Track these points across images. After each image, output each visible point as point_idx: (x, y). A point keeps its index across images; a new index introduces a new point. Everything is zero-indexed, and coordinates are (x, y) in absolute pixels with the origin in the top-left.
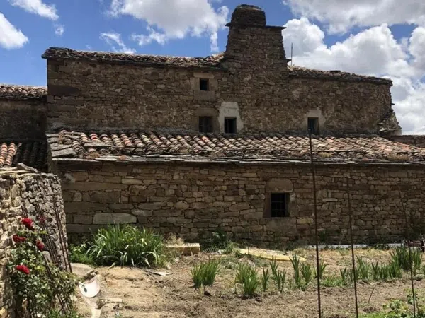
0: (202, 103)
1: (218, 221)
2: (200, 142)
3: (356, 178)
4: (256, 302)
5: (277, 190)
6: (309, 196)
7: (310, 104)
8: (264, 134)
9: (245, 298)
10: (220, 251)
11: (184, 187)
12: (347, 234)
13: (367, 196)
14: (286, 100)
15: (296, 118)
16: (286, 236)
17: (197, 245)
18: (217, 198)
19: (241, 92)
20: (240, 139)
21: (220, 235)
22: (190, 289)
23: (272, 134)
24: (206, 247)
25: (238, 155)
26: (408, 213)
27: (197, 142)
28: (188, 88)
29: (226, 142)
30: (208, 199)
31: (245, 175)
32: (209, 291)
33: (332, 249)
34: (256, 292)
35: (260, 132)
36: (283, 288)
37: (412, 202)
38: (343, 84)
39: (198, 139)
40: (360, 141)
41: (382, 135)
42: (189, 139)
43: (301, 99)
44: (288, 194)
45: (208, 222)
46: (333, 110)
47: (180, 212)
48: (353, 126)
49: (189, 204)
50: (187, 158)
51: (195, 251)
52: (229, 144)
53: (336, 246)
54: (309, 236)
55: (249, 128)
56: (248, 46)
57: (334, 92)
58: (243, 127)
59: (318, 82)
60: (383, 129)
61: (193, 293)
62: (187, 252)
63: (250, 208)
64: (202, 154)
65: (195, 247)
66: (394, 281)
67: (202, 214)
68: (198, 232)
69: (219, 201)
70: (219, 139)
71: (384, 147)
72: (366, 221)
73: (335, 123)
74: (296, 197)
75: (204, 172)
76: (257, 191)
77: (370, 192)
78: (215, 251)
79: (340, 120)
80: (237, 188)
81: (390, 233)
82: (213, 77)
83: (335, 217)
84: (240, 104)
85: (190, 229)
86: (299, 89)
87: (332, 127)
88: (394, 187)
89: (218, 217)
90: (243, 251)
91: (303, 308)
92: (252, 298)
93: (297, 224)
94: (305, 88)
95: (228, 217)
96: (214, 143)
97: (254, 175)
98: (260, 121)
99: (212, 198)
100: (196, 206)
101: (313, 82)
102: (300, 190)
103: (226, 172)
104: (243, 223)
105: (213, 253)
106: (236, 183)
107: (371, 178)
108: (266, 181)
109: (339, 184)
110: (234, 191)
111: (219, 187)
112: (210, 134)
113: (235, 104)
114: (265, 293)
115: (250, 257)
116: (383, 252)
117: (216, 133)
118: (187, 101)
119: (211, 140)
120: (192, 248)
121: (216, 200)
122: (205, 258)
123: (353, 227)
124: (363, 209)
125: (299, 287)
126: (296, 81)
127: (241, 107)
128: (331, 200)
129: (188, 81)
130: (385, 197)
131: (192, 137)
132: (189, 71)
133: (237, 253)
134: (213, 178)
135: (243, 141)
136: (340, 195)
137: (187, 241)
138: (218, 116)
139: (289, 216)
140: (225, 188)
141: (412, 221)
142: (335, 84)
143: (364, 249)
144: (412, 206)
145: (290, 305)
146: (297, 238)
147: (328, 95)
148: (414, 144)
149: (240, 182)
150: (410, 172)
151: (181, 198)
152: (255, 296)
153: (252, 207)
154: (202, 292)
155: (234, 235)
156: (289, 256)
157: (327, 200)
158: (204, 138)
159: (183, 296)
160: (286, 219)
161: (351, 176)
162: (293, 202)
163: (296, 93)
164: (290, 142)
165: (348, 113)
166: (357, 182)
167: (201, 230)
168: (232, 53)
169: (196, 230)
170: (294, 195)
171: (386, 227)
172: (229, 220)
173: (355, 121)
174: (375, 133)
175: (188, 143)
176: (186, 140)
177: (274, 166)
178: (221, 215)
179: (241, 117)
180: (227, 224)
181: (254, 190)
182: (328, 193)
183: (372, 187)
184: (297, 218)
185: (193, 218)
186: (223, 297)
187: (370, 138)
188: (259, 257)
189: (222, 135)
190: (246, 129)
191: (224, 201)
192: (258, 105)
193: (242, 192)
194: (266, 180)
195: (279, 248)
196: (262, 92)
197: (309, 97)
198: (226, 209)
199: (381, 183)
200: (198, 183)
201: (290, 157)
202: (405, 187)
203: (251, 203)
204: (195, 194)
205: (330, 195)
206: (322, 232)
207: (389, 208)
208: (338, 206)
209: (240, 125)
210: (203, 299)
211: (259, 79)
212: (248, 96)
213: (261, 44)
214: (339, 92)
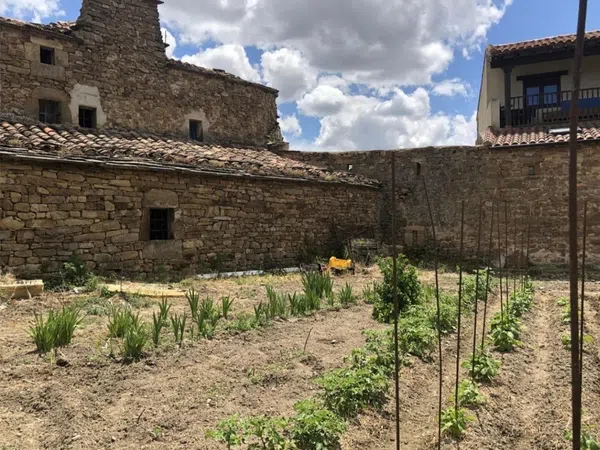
0: (44, 81)
1: (73, 246)
2: (42, 134)
3: (251, 193)
4: (147, 367)
5: (158, 205)
6: (199, 213)
7: (192, 103)
8: (135, 133)
9: (127, 362)
10: (76, 289)
11: (15, 196)
12: (241, 259)
13: (262, 215)
14: (163, 95)
15: (176, 118)
16: (169, 264)
17: (40, 282)
18: (71, 212)
19: (103, 75)
20: (102, 136)
21: (77, 266)
22: (29, 357)
23: (145, 135)
24: (53, 284)
25: (102, 154)
26: (303, 234)
27: (36, 134)
28: (21, 56)
29: (83, 137)
30: (56, 215)
31: (113, 182)
32: (64, 357)
33: (226, 278)
34: (144, 350)
35: (129, 131)
36: (182, 339)
37: (307, 222)
38: (229, 85)
39: (37, 130)
40: (249, 152)
41: (270, 148)
42: (23, 129)
43: (181, 96)
44: (172, 211)
45: (56, 248)
46: (218, 114)
47: (9, 233)
48: (241, 136)
49: (25, 221)
50: (20, 152)
51: (35, 291)
52: (88, 140)
53: (229, 274)
54: (198, 263)
55: (115, 124)
56: (113, 15)
57: (219, 93)
58: (105, 121)
59: (202, 78)
60: (270, 143)
61: (37, 363)
62: (22, 294)
63: (121, 228)
64: (47, 148)
65: (35, 286)
66: (313, 314)
67: (46, 237)
68: (40, 263)
69: (75, 218)
70: (71, 133)
71: (275, 161)
72: (261, 244)
73: (220, 130)
74: (182, 214)
75: (51, 175)
76: (131, 205)
77: (266, 210)
78: (68, 290)
79: (226, 128)
80: (102, 199)
81: (285, 257)
82: (61, 47)
83: (228, 238)
84: (101, 89)
85: (26, 258)
86: (178, 83)
87: (217, 134)
88: (290, 205)
89: (72, 241)
90: (112, 287)
91: (221, 369)
92: (137, 361)
93: (183, 248)
94: (186, 82)
95: (88, 241)
96: (63, 136)
97: (127, 183)
98: (129, 117)
99: (63, 213)
100: (36, 224)
101: (196, 77)
102: (186, 206)
103: (84, 176)
104: (111, 249)
105: (64, 293)
106: (101, 193)
107: (267, 194)
108: (143, 192)
109: (233, 199)
110: (98, 204)
111: (74, 198)
112: (58, 126)
113: (95, 90)
114: (157, 350)
115: (123, 295)
116: (282, 278)
117: (67, 124)
118: (20, 74)
119: (60, 134)
120: (29, 288)
121: (69, 216)
122: (52, 302)
123: (248, 250)
124: (259, 230)
125: (204, 335)
126: (175, 72)
127: (103, 94)
128: (224, 218)
129: (21, 47)
130: (281, 216)
131: (27, 127)
132: (23, 32)
133: (103, 291)
134: (65, 185)
135: (107, 139)
136: (233, 213)
137: (20, 277)
138: (69, 102)
139: (172, 238)
140: (84, 199)
141: (306, 241)
142: (220, 83)
143: (261, 275)
144: (306, 226)
145: (199, 366)
146: (183, 266)
147: (213, 95)
148: (302, 160)
149: (106, 192)
150: (306, 189)
151: (9, 213)
152: (142, 357)
153: (124, 227)
154: (53, 361)
155: (97, 266)
156: (176, 290)
157: (219, 218)
158: (47, 129)
159: (16, 372)
160: (170, 242)
161: (246, 190)
162: (179, 221)
163: (175, 87)
164: (170, 146)
165: (235, 120)
166: (253, 198)
167: (44, 259)
168: (90, 20)
169: (37, 260)
170: (180, 212)
171: (281, 250)
172: (90, 245)
173: (242, 129)
174: (262, 146)
175: (22, 133)
176: (18, 129)
177: (153, 172)
178: (77, 238)
179: (103, 109)
180: (87, 251)
181: (126, 204)
182: (220, 209)
183: (268, 205)
184: (183, 241)
185: (30, 242)
186: (89, 366)
187: (258, 151)
188: (135, 295)
189: (76, 128)
190: (111, 124)
191: (81, 217)
192: (126, 95)
193: (110, 207)
194: (143, 190)
195: (161, 280)
196: (132, 79)
197: (191, 94)
198: (85, 229)
199: (277, 200)
200: (40, 190)
201: (174, 163)
202: (301, 206)
203: (122, 220)
204: (35, 207)
205: (223, 211)
206: (212, 257)
207: (284, 229)
208: (231, 226)
209: (101, 118)
210: (54, 372)
211: (128, 61)
212: (113, 82)
213: (130, 16)
214: (225, 94)
